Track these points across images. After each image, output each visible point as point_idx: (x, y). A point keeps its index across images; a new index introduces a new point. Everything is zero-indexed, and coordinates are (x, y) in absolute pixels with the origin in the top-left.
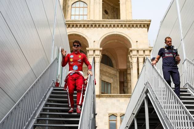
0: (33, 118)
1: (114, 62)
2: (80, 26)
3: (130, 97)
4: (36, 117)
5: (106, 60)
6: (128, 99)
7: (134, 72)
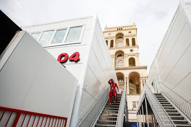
0: (104, 105)
1: (134, 82)
2: (121, 69)
3: (140, 95)
4: (105, 105)
5: (131, 81)
6: (140, 96)
7: (142, 85)
